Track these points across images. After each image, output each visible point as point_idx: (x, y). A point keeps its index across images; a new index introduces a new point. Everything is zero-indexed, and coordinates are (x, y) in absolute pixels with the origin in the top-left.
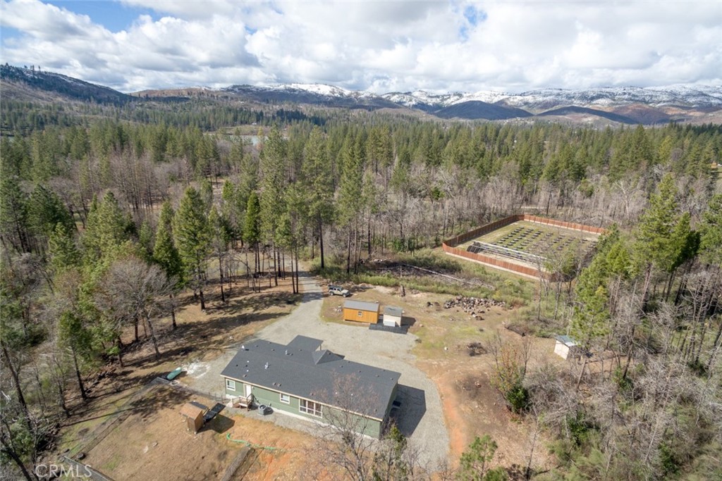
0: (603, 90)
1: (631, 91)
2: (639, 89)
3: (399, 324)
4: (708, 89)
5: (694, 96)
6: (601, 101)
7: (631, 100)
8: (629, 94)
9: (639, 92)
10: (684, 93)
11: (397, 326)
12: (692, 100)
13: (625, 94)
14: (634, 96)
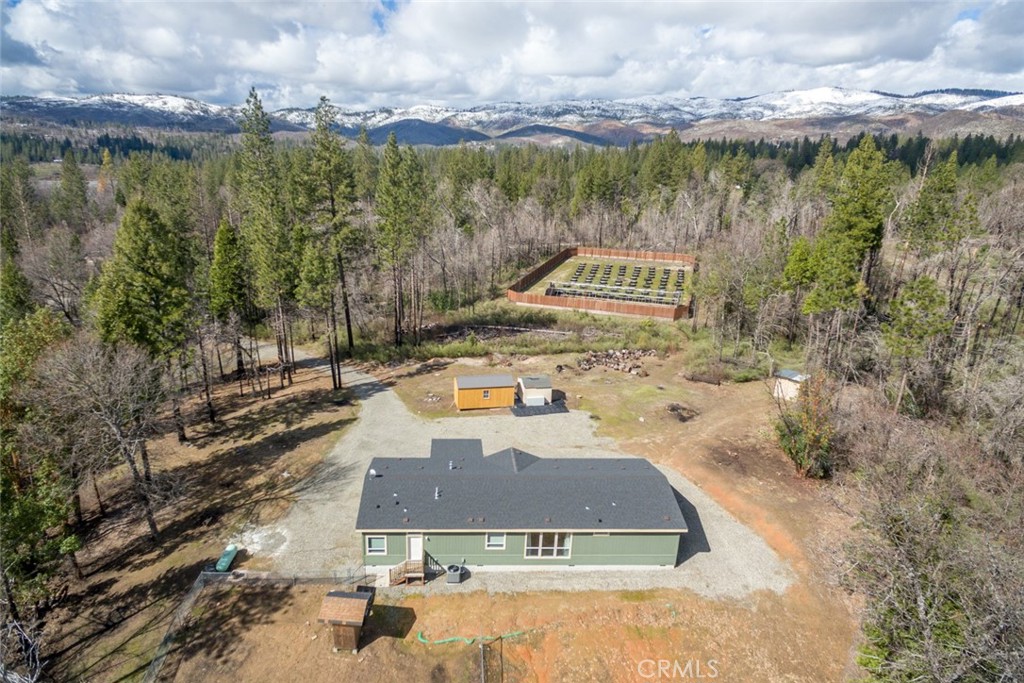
0: (569, 103)
3: (550, 401)
7: (601, 116)
8: (599, 109)
11: (546, 403)
13: (593, 108)
14: (604, 111)
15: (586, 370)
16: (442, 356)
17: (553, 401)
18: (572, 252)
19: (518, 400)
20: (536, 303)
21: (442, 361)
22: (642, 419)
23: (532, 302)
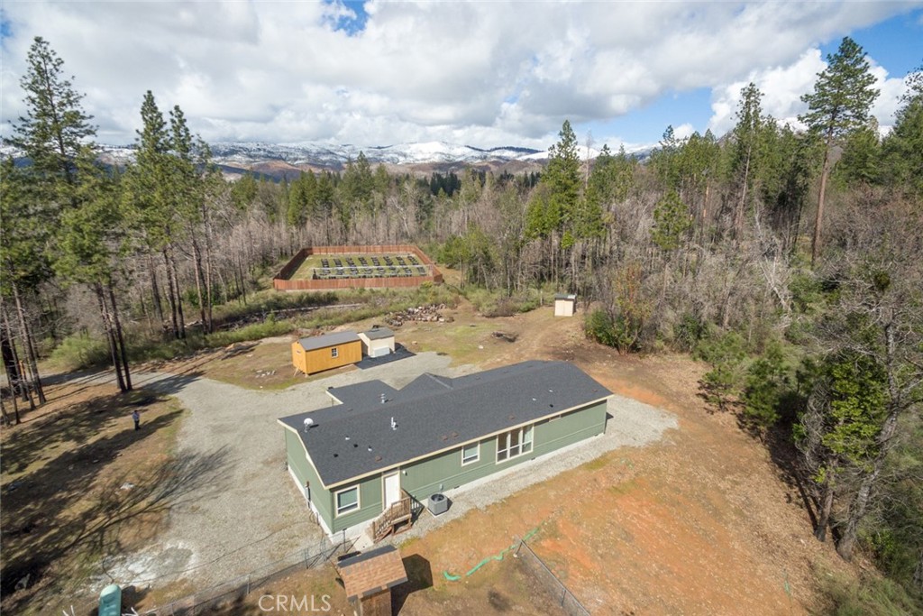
0: (235, 144)
1: (265, 147)
2: (272, 145)
3: (393, 350)
4: (333, 148)
5: (324, 154)
6: (237, 157)
7: (268, 157)
8: (264, 150)
9: (273, 148)
10: (314, 151)
11: (391, 352)
12: (324, 158)
13: (259, 150)
14: (269, 152)
15: (399, 325)
16: (242, 340)
17: (396, 350)
18: (308, 252)
19: (364, 355)
20: (307, 288)
21: (244, 344)
22: (481, 347)
23: (302, 288)
